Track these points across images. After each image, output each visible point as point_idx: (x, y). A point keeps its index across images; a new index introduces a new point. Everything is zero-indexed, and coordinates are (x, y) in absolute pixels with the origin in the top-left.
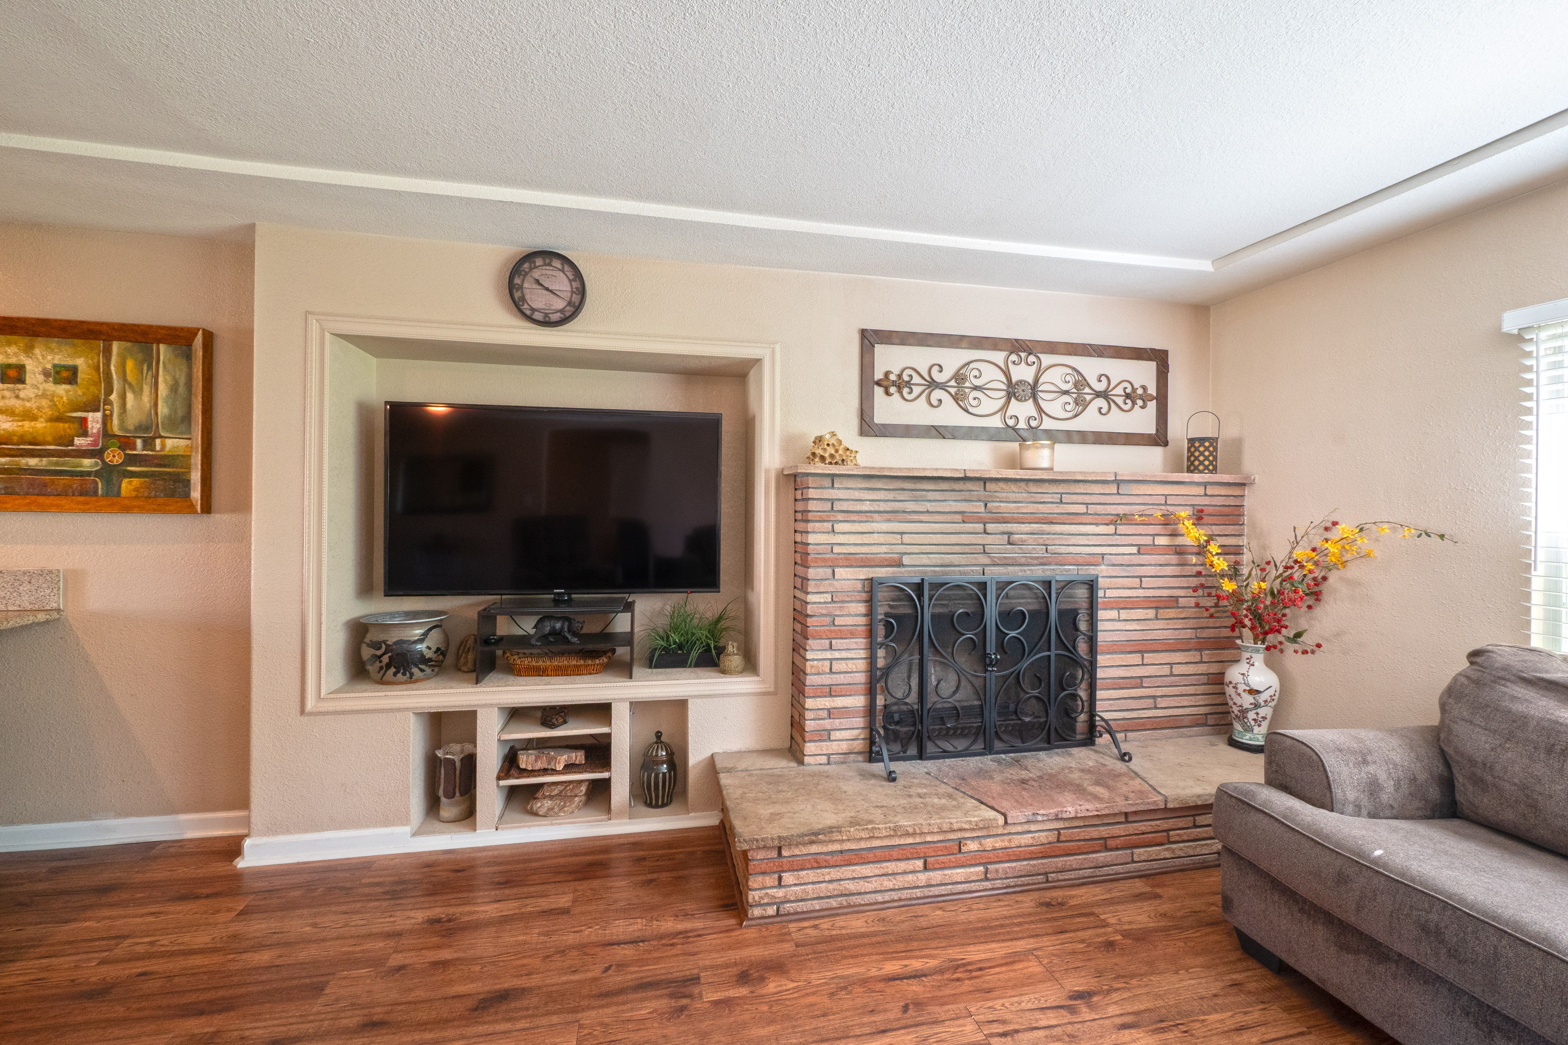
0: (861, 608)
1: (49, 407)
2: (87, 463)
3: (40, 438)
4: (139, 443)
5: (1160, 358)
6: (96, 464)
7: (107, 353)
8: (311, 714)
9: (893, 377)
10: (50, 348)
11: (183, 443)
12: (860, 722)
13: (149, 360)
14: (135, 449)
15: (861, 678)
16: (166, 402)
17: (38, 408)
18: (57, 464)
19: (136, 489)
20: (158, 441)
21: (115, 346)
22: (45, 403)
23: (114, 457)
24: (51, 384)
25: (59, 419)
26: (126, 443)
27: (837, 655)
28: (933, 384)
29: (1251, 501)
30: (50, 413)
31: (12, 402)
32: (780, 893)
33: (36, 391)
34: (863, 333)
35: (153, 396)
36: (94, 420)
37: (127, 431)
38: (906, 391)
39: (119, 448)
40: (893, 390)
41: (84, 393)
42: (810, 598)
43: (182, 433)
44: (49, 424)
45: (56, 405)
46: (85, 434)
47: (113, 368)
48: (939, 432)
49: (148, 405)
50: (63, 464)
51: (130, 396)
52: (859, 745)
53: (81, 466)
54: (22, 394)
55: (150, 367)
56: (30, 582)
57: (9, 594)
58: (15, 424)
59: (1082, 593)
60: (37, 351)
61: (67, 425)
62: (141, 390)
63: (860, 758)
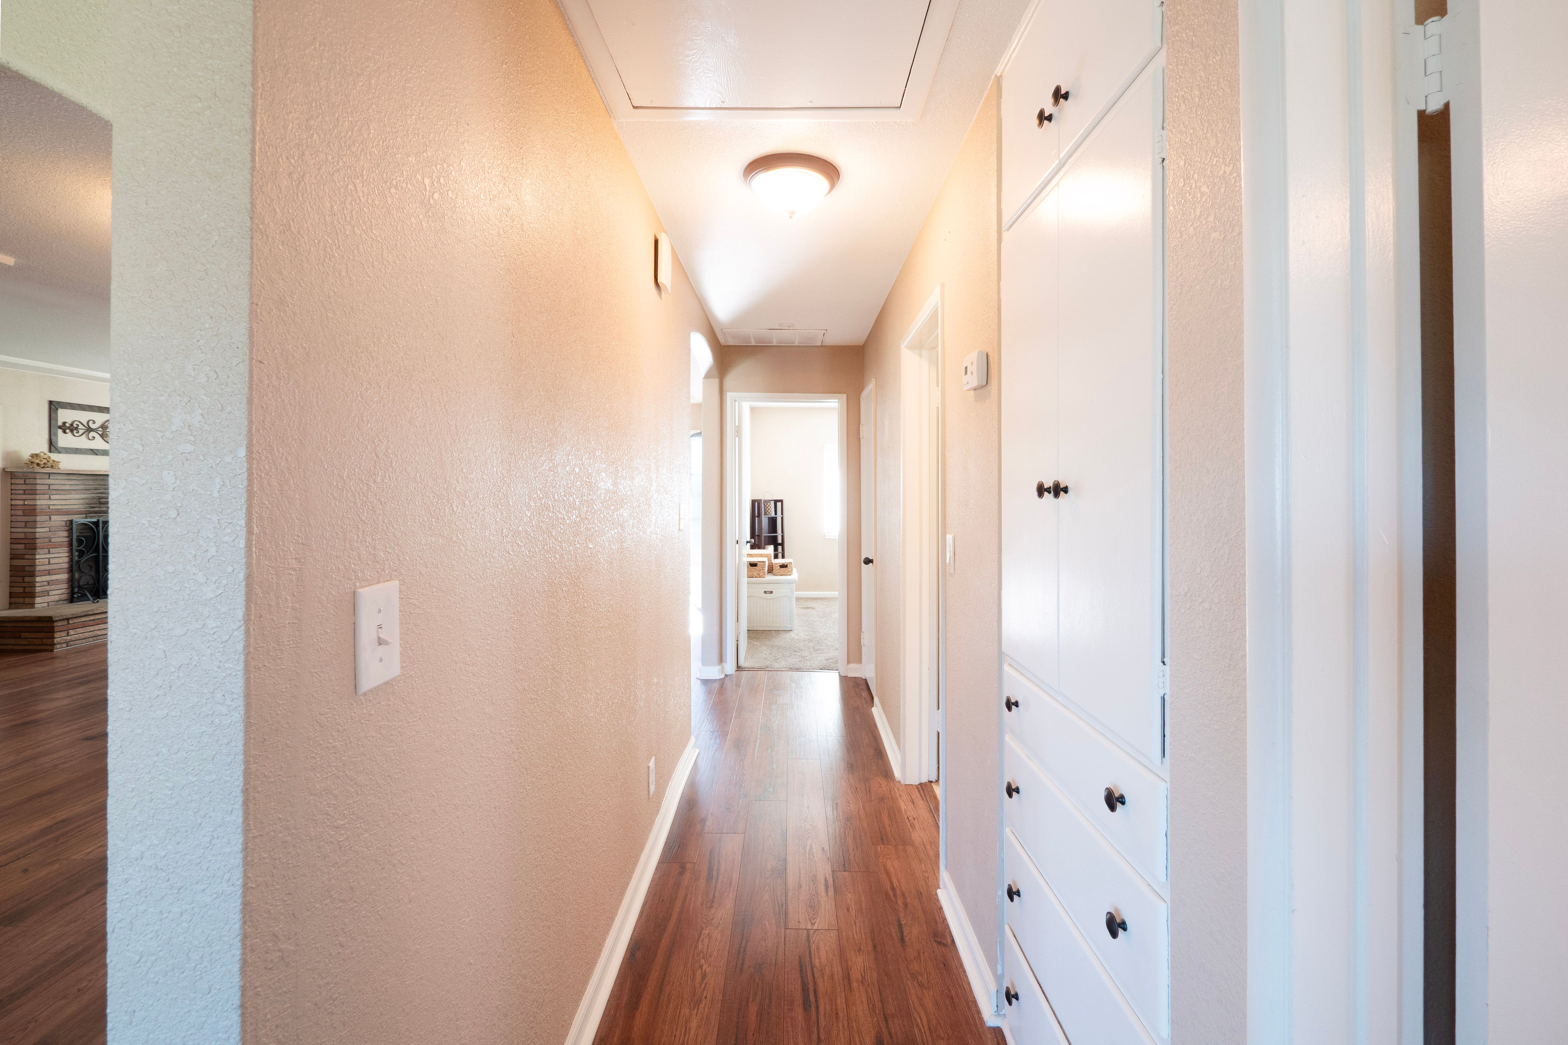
0: (65, 534)
9: (67, 425)
12: (65, 586)
15: (66, 566)
27: (52, 556)
28: (89, 430)
32: (69, 638)
34: (51, 403)
38: (75, 431)
40: (68, 431)
42: (38, 530)
48: (94, 452)
52: (64, 597)
63: (65, 602)
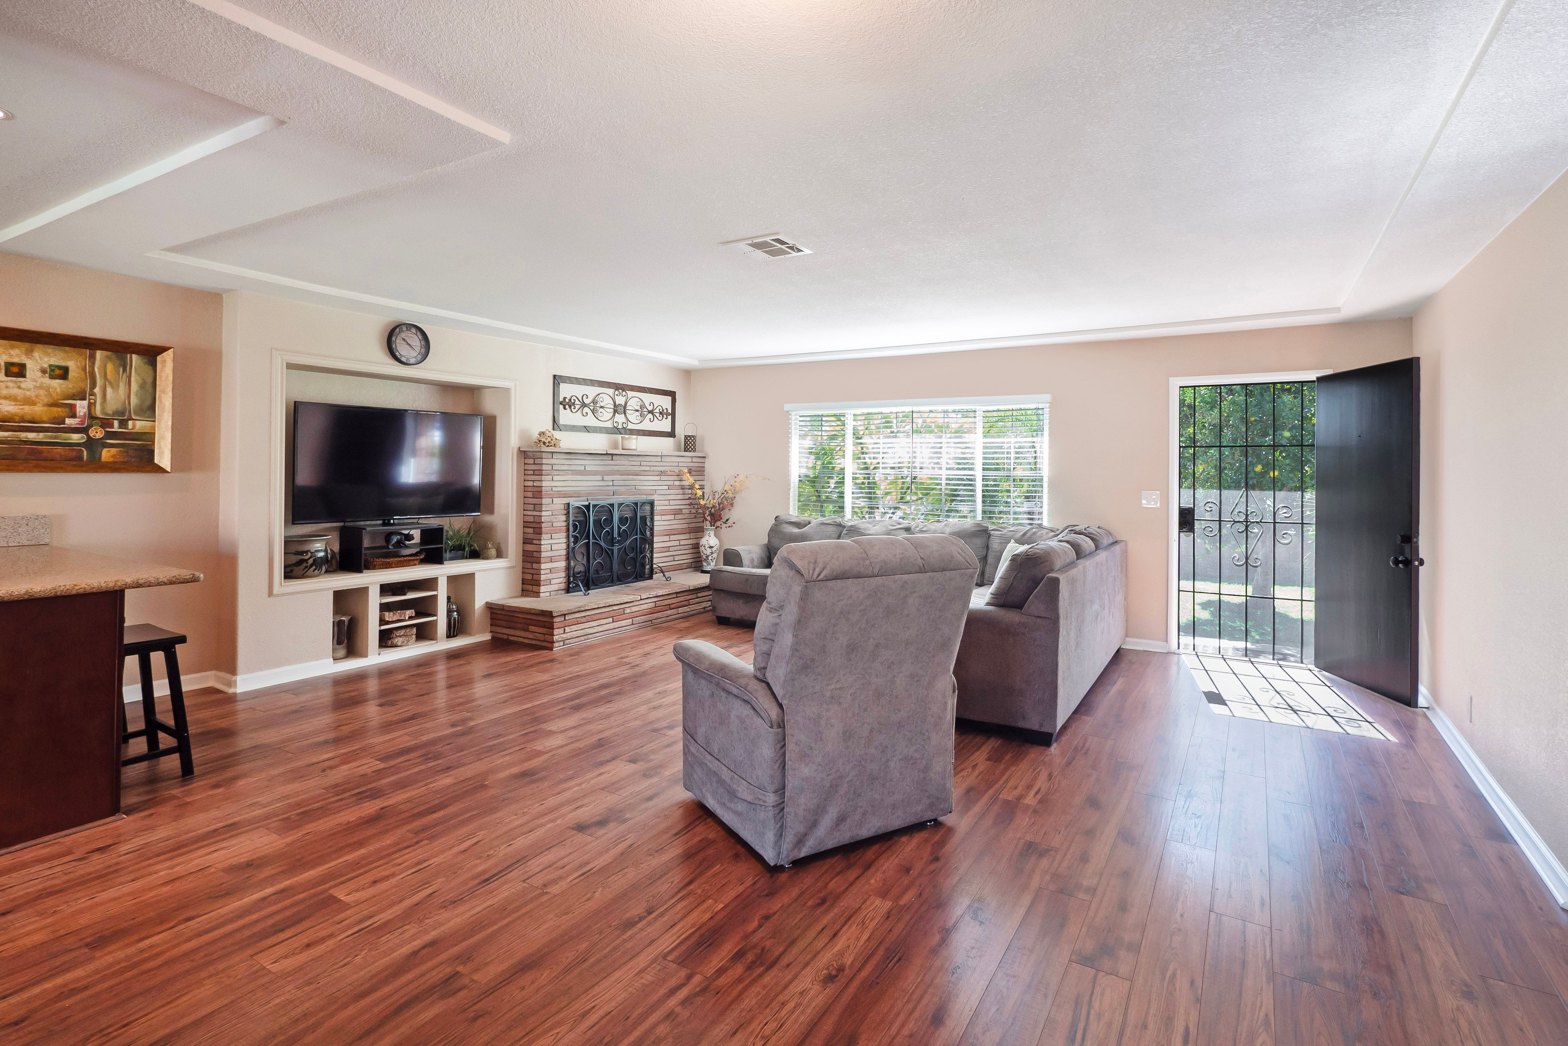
0: (564, 518)
1: (46, 395)
2: (76, 438)
3: (37, 418)
4: (116, 423)
5: (672, 394)
6: (83, 438)
7: (92, 357)
8: (277, 595)
9: (567, 400)
10: (46, 352)
11: (149, 424)
12: (563, 574)
13: (125, 366)
14: (113, 427)
15: (564, 552)
16: (136, 395)
17: (37, 396)
18: (51, 437)
19: (113, 456)
20: (130, 422)
21: (99, 354)
22: (42, 392)
23: (97, 433)
24: (48, 379)
25: (54, 404)
26: (105, 423)
27: (554, 541)
28: (584, 405)
29: (709, 465)
30: (46, 400)
31: (15, 391)
32: (564, 636)
33: (35, 383)
34: (555, 376)
35: (127, 391)
36: (82, 407)
37: (108, 415)
38: (573, 407)
39: (101, 427)
40: (567, 407)
41: (74, 387)
42: (543, 513)
43: (149, 417)
44: (45, 408)
45: (51, 395)
46: (74, 416)
47: (96, 370)
48: (587, 429)
49: (123, 397)
50: (55, 438)
51: (109, 390)
52: (563, 586)
53: (71, 439)
54: (23, 385)
55: (124, 370)
56: (27, 525)
57: (10, 534)
58: (17, 407)
59: (648, 508)
60: (36, 355)
61: (59, 409)
62: (118, 386)
63: (563, 592)
